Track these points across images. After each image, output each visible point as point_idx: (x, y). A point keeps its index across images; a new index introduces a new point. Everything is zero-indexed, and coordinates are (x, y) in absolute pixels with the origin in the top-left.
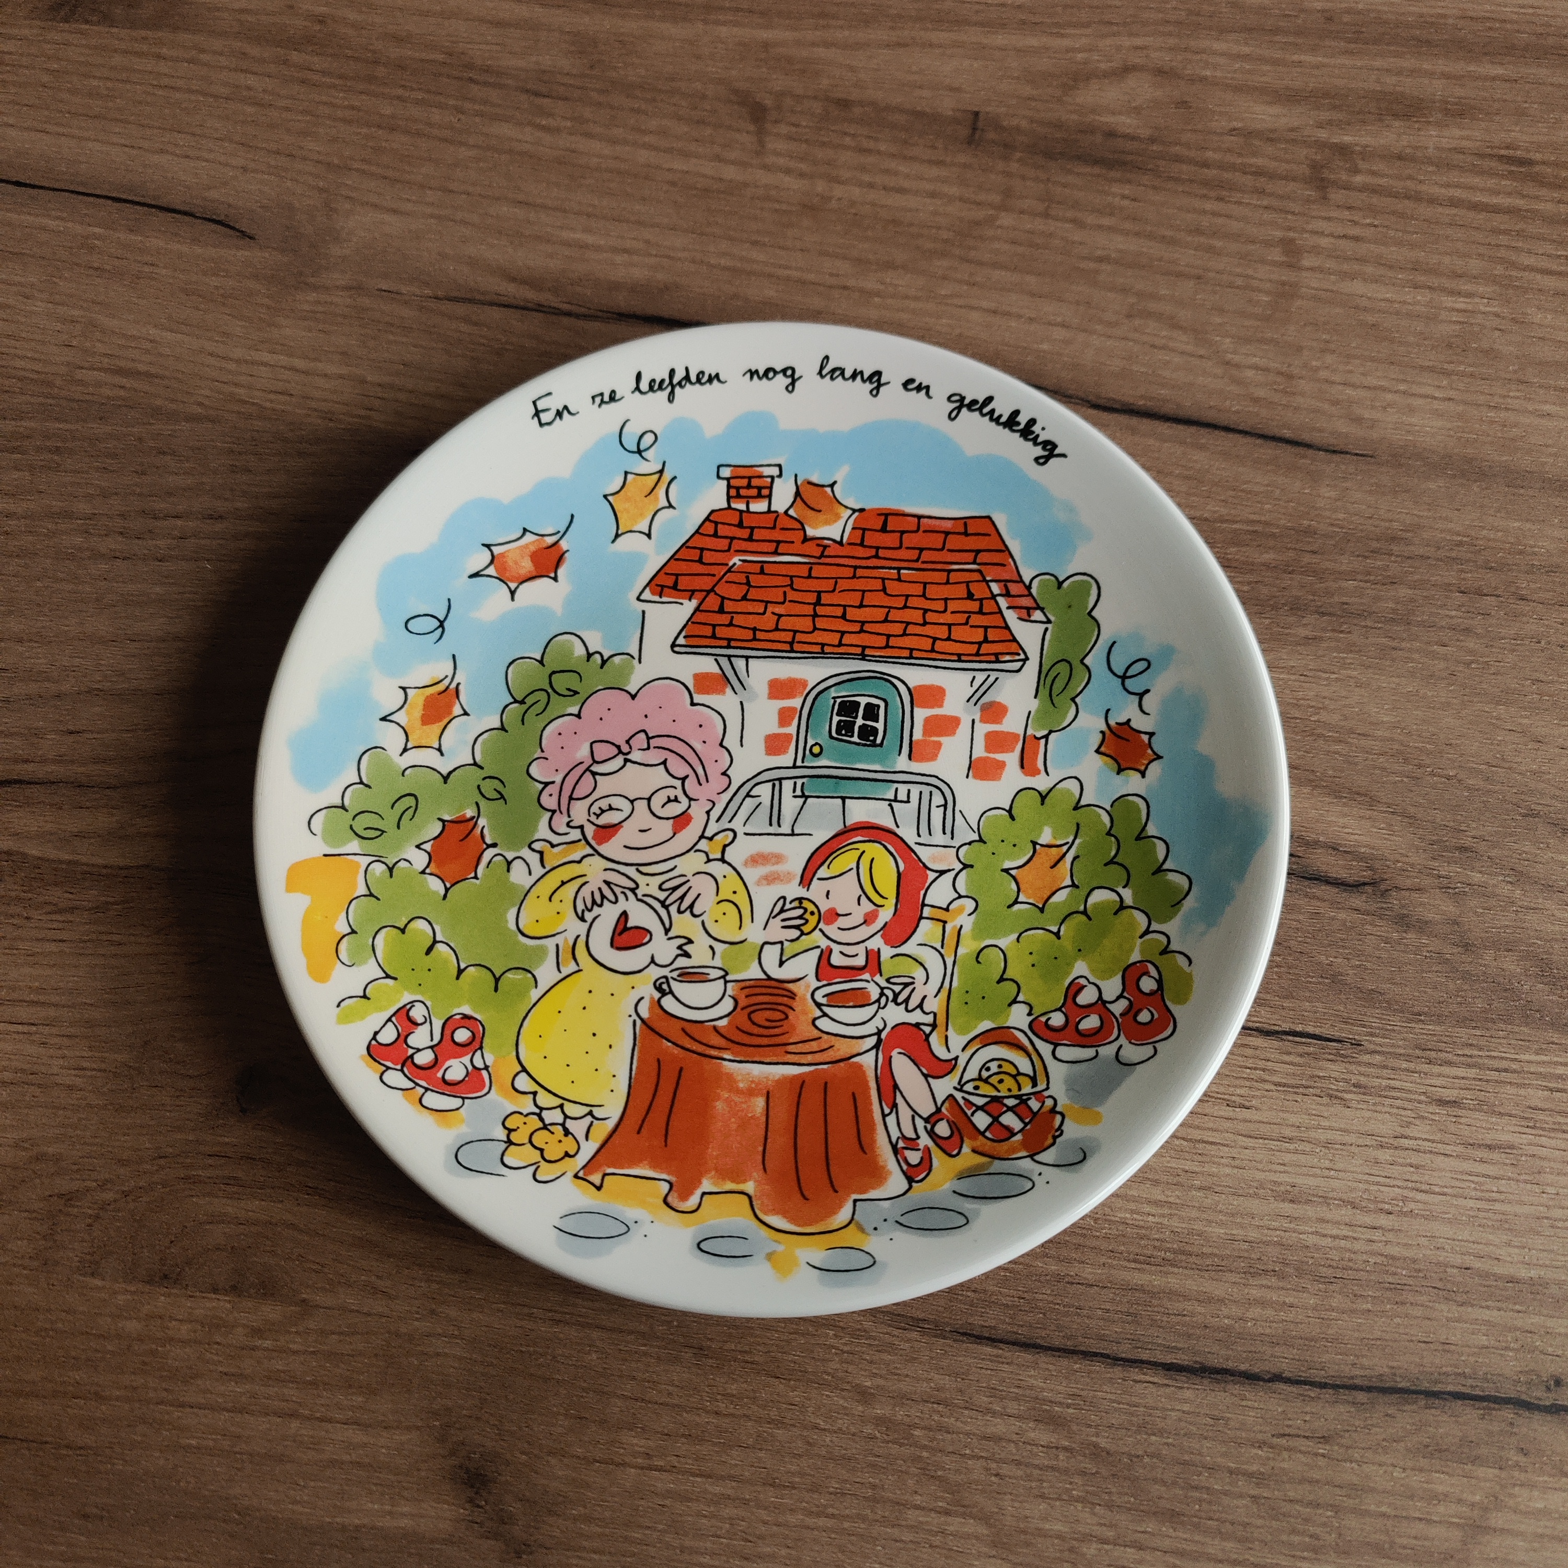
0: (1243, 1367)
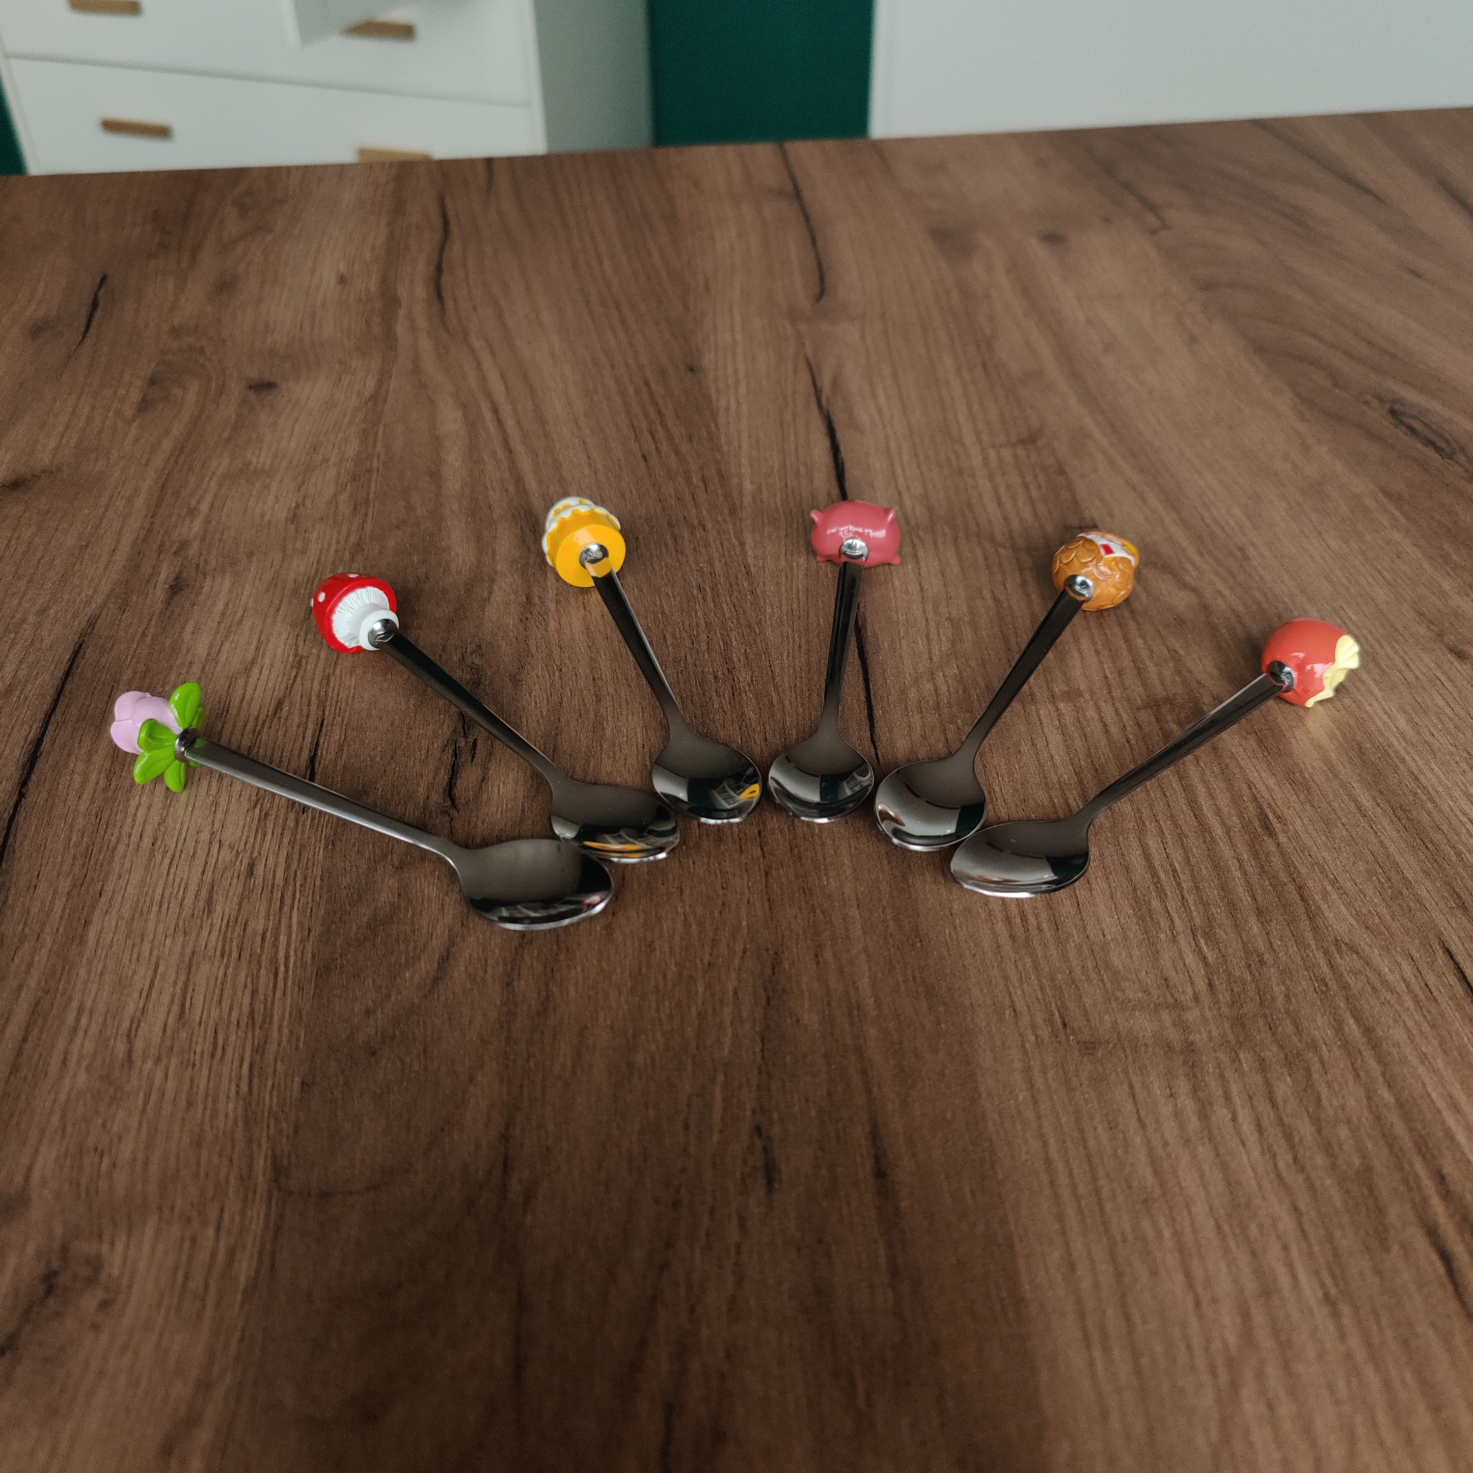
0: (33, 777)
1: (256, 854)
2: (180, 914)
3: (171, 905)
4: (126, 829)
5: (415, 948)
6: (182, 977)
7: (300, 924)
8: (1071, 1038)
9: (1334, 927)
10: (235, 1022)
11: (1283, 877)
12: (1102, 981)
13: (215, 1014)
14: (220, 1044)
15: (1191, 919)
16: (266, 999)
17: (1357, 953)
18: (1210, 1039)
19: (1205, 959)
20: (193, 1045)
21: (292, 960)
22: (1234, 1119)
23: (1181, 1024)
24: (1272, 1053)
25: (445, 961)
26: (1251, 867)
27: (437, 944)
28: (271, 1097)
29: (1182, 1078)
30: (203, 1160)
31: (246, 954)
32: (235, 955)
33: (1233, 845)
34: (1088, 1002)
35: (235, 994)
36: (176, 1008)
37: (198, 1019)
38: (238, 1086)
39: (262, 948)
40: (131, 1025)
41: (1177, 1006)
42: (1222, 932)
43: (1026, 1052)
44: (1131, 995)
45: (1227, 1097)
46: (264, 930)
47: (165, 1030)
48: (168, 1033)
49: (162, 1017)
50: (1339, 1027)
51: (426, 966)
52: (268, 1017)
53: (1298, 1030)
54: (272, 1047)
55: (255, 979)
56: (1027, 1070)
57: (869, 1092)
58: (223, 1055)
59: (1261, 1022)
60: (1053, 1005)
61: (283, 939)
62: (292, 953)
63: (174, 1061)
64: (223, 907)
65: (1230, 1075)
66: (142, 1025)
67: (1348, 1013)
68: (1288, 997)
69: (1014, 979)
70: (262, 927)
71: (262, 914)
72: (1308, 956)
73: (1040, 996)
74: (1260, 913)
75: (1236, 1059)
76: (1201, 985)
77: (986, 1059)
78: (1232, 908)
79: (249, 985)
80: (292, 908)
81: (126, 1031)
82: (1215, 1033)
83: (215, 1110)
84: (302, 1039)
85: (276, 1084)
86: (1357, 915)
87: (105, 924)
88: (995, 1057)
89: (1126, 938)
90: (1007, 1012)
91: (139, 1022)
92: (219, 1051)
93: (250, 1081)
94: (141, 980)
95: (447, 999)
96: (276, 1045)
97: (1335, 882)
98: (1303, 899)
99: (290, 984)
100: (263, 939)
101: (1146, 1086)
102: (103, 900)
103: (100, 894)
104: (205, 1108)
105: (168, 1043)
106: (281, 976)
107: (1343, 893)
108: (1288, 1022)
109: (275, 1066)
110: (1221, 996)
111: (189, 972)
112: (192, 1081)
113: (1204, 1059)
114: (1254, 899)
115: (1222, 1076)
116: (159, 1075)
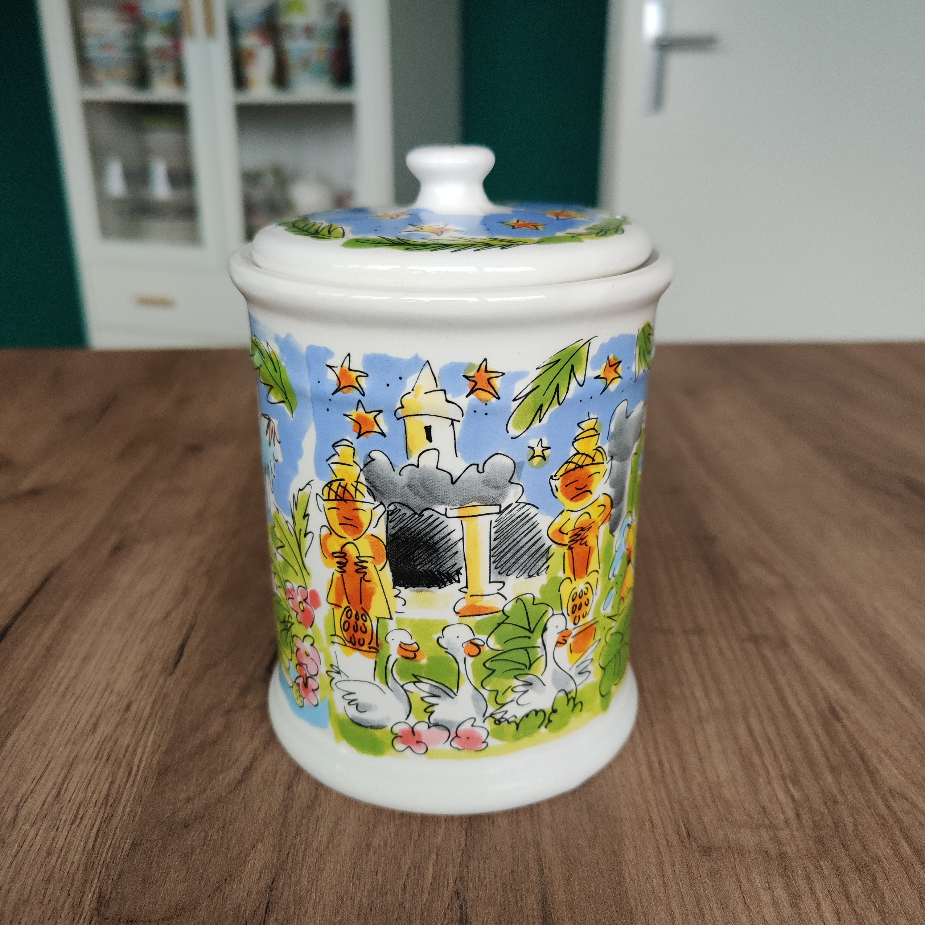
1: (134, 698)
2: (74, 731)
3: (69, 726)
4: (51, 680)
5: (229, 761)
6: (64, 772)
7: (154, 742)
8: (693, 843)
9: (888, 781)
10: (94, 802)
11: (849, 747)
12: (717, 807)
13: (81, 796)
14: (80, 815)
15: (781, 770)
16: (119, 787)
17: (906, 799)
18: (798, 850)
19: (792, 796)
20: (61, 815)
21: (143, 764)
22: (818, 907)
23: (775, 839)
24: (845, 863)
25: (248, 771)
26: (825, 740)
27: (245, 759)
28: (107, 853)
29: (778, 876)
30: (49, 892)
31: (112, 758)
32: (104, 759)
33: (811, 725)
34: (706, 821)
35: (98, 784)
36: (55, 791)
37: (68, 799)
38: (86, 843)
39: (124, 755)
40: (21, 799)
41: (772, 827)
42: (804, 780)
43: (660, 852)
44: (738, 818)
45: (812, 892)
46: (128, 744)
47: (43, 805)
48: (46, 806)
49: (43, 797)
50: (896, 848)
51: (234, 773)
52: (117, 799)
53: (865, 849)
54: (116, 819)
55: (115, 774)
56: (660, 865)
57: (542, 872)
58: (80, 822)
59: (836, 841)
60: (681, 821)
61: (140, 750)
62: (144, 759)
63: (45, 825)
64: (104, 729)
65: (814, 876)
66: (29, 800)
67: (902, 840)
68: (856, 826)
69: (653, 802)
70: (127, 742)
71: (130, 734)
72: (869, 799)
73: (671, 815)
74: (833, 770)
75: (818, 866)
76: (790, 814)
77: (630, 855)
78: (812, 764)
79: (110, 779)
80: (151, 731)
81: (16, 803)
82: (802, 847)
83: (65, 859)
84: (139, 814)
85: (113, 844)
86: (906, 775)
87: (22, 735)
88: (637, 855)
89: (734, 780)
90: (647, 824)
91: (27, 798)
92: (78, 820)
93: (95, 841)
94: (36, 772)
95: (245, 794)
96: (119, 817)
97: (887, 752)
98: (863, 760)
99: (138, 778)
100: (126, 750)
101: (750, 881)
102: (23, 721)
103: (23, 718)
104: (59, 856)
105: (44, 813)
106: (133, 773)
107: (893, 760)
108: (857, 842)
109: (115, 831)
110: (805, 822)
111: (70, 769)
112: (54, 840)
113: (794, 864)
114: (827, 759)
115: (808, 877)
116: (32, 833)
